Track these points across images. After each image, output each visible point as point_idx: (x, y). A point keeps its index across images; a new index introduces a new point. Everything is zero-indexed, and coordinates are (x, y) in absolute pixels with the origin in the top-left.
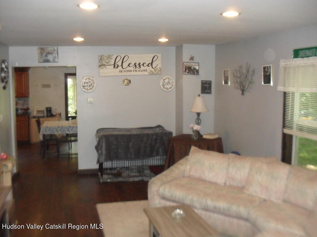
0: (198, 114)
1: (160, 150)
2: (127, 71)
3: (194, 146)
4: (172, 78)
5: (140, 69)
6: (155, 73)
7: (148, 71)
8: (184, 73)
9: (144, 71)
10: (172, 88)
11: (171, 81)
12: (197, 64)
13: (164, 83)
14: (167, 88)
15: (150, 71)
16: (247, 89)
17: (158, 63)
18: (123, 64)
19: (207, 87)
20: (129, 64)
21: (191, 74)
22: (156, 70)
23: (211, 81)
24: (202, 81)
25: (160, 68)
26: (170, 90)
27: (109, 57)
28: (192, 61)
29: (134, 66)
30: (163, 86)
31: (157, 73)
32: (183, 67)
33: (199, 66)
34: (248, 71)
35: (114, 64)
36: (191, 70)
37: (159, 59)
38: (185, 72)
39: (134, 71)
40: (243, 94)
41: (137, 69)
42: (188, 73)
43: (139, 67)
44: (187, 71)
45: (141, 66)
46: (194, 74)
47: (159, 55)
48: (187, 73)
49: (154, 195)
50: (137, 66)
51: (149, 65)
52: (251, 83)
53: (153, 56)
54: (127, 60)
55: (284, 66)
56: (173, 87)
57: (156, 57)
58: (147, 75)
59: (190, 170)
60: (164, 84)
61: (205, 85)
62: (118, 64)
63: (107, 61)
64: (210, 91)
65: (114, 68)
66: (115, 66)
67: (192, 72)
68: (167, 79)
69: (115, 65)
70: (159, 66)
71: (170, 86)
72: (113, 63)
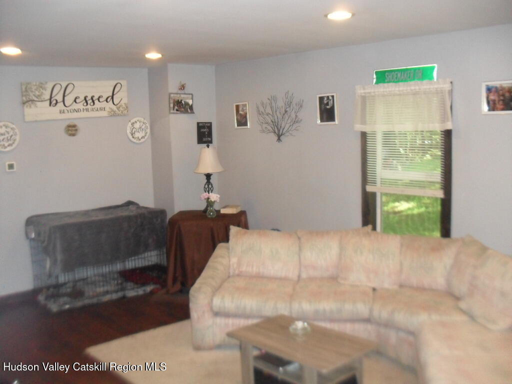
0: (208, 176)
1: (150, 241)
2: (72, 111)
3: (234, 225)
4: (145, 121)
5: (93, 107)
6: (119, 113)
7: (107, 109)
8: (172, 111)
9: (101, 109)
10: (146, 138)
11: (144, 125)
12: (191, 96)
13: (133, 130)
14: (138, 137)
15: (110, 110)
16: (287, 131)
17: (122, 97)
18: (65, 98)
19: (206, 133)
20: (76, 98)
21: (182, 112)
22: (119, 108)
23: (211, 123)
24: (198, 123)
25: (125, 104)
26: (143, 140)
27: (41, 86)
28: (183, 92)
29: (85, 101)
30: (132, 135)
31: (122, 112)
32: (169, 101)
33: (192, 99)
34: (289, 104)
35: (50, 99)
36: (181, 107)
37: (124, 88)
38: (174, 109)
39: (85, 111)
40: (279, 139)
41: (89, 106)
42: (177, 110)
43: (92, 104)
44: (176, 108)
45: (95, 102)
46: (186, 112)
47: (124, 83)
48: (175, 111)
49: (204, 312)
50: (89, 102)
51: (108, 100)
52: (296, 121)
53: (115, 84)
54: (71, 92)
55: (363, 95)
56: (148, 134)
57: (119, 85)
58: (105, 117)
59: (239, 264)
60: (133, 132)
61: (202, 130)
62: (56, 98)
63: (37, 93)
64: (210, 139)
65: (50, 105)
66: (52, 102)
67: (183, 109)
68: (138, 122)
69: (52, 99)
70: (125, 101)
71: (143, 135)
72: (49, 97)
